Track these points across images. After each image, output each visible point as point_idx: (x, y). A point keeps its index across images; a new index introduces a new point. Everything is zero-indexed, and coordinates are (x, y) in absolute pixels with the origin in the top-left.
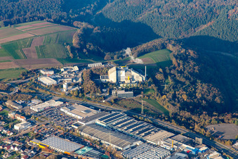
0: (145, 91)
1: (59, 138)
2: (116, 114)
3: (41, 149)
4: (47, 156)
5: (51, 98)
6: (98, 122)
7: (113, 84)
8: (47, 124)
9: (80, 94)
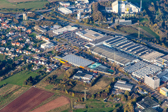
0: (141, 20)
1: (75, 56)
2: (119, 38)
3: (61, 64)
4: (66, 69)
5: (68, 24)
6: (105, 44)
7: (115, 14)
8: (66, 45)
9: (91, 22)
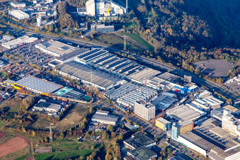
0: (127, 24)
1: (35, 78)
2: (97, 50)
3: (16, 91)
4: (23, 98)
5: (24, 34)
6: (76, 59)
7: (91, 17)
8: (21, 63)
9: (56, 29)
